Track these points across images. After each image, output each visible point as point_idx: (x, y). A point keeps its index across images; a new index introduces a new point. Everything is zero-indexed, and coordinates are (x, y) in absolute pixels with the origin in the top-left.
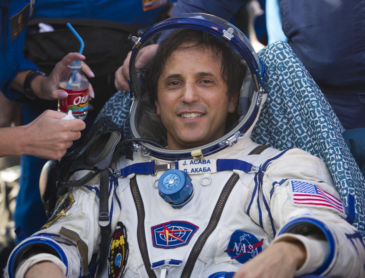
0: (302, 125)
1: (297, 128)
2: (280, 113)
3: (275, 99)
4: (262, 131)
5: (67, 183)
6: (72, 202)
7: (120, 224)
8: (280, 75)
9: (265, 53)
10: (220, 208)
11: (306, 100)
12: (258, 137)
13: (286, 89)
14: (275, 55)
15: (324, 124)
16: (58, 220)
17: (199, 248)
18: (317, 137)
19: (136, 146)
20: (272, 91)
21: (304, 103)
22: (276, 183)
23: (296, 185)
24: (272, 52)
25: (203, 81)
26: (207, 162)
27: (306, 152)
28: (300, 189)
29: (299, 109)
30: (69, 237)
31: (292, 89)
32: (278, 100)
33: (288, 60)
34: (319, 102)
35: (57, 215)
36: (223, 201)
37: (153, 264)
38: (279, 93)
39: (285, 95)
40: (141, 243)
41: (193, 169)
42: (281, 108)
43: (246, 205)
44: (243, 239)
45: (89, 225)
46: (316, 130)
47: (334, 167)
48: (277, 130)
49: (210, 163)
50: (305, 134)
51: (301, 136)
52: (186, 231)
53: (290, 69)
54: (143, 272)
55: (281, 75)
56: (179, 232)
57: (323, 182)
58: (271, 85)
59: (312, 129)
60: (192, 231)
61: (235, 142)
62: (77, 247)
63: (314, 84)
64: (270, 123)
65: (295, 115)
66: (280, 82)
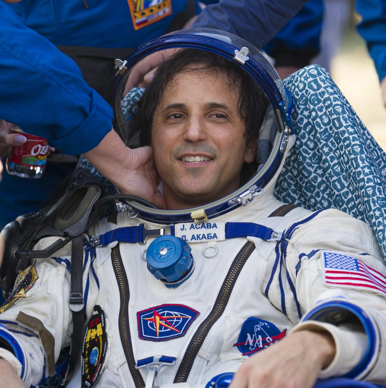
0: (342, 178)
1: (335, 181)
2: (313, 161)
3: (306, 142)
4: (289, 185)
5: (27, 253)
6: (35, 279)
7: (97, 308)
8: (312, 111)
9: (293, 80)
10: (229, 287)
11: (346, 144)
12: (284, 194)
13: (320, 130)
14: (306, 84)
15: (369, 177)
16: (16, 303)
17: (200, 341)
18: (360, 194)
19: (120, 205)
20: (303, 131)
21: (344, 148)
22: (304, 255)
23: (330, 258)
24: (303, 79)
25: (214, 115)
26: (212, 226)
27: (347, 214)
28: (336, 264)
29: (338, 156)
30: (28, 325)
31: (329, 129)
32: (310, 144)
33: (324, 90)
34: (364, 147)
35: (15, 296)
36: (232, 278)
37: (139, 361)
38: (312, 134)
39: (319, 137)
40: (124, 334)
41: (193, 236)
42: (314, 155)
43: (264, 283)
44: (259, 329)
45: (57, 310)
46: (359, 184)
47: (382, 235)
48: (309, 184)
49: (217, 228)
50: (345, 190)
51: (340, 192)
52: (183, 318)
53: (326, 102)
54: (125, 372)
55: (314, 110)
56: (173, 319)
57: (368, 254)
58: (301, 124)
59: (354, 183)
60: (190, 317)
61: (250, 200)
62: (40, 339)
63: (357, 123)
64: (300, 175)
65: (332, 164)
66: (313, 120)
